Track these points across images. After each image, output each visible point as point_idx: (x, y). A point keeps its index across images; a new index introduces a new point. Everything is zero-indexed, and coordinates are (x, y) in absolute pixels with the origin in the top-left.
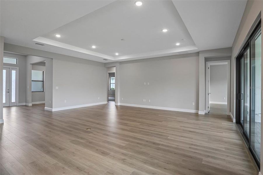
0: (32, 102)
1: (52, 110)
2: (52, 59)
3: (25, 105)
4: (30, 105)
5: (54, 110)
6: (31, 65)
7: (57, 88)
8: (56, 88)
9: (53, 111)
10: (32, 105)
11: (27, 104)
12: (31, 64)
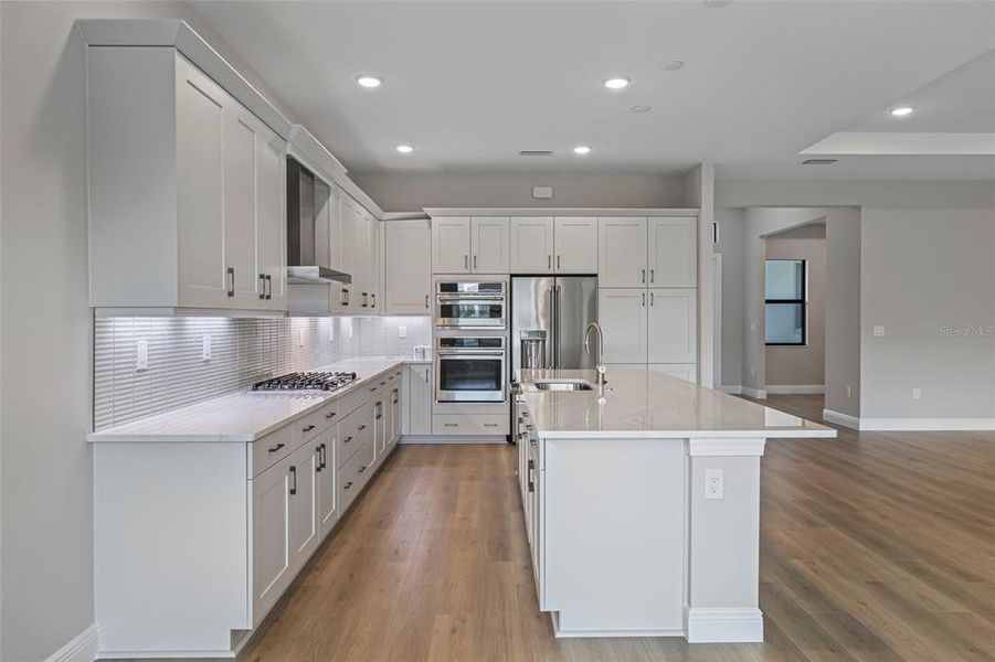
0: (767, 384)
1: (858, 425)
2: (858, 208)
3: (739, 392)
4: (761, 394)
5: (866, 425)
6: (763, 242)
7: (879, 331)
8: (873, 332)
9: (861, 429)
10: (765, 397)
11: (750, 391)
12: (762, 237)
